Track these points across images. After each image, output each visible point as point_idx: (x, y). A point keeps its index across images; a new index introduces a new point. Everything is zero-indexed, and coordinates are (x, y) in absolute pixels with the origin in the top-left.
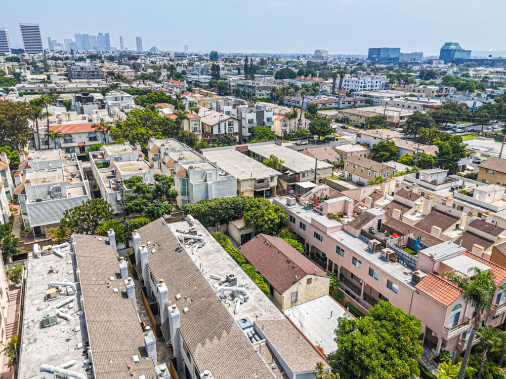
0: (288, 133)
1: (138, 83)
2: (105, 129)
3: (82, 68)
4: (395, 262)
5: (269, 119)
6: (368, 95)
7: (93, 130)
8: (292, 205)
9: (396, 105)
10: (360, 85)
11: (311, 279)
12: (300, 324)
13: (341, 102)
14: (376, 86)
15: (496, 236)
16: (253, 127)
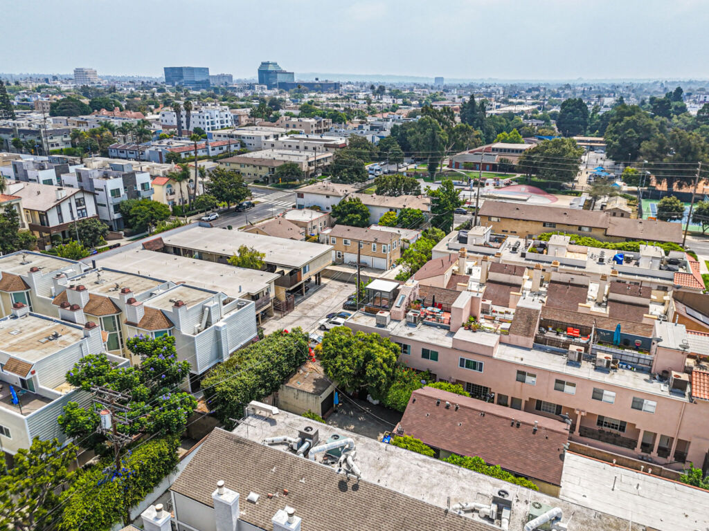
0: (178, 204)
4: (617, 369)
5: (143, 185)
6: (236, 135)
9: (288, 146)
10: (207, 121)
13: (210, 148)
16: (121, 203)
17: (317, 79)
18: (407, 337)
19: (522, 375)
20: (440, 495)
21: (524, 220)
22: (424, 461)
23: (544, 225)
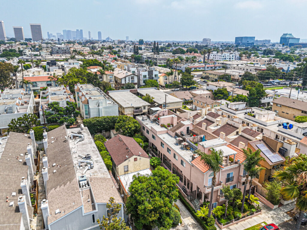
0: (168, 84)
1: (89, 56)
2: (56, 80)
3: (59, 48)
4: (188, 150)
5: (155, 75)
6: (225, 63)
7: (49, 80)
8: (145, 120)
9: (240, 68)
11: (137, 158)
12: (126, 184)
13: (206, 67)
14: (233, 58)
15: (254, 137)
16: (146, 80)
18: (145, 124)
19: (162, 144)
23: (302, 112)
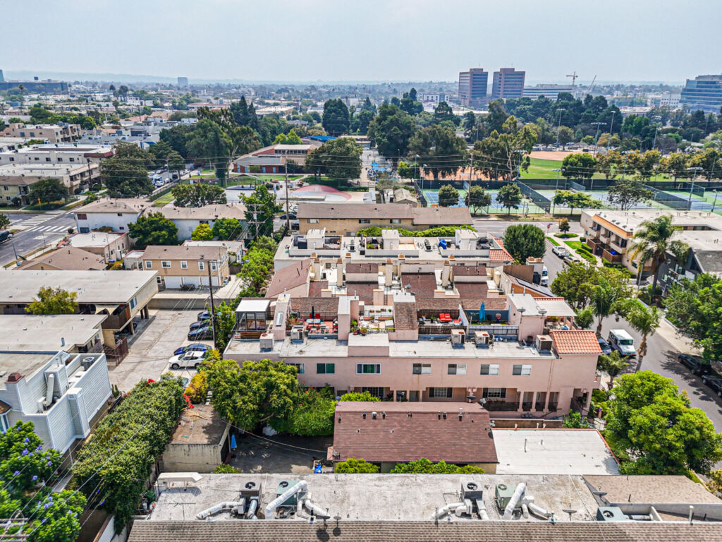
17: (36, 78)
18: (298, 355)
19: (417, 368)
20: (413, 508)
21: (341, 219)
22: (379, 479)
23: (360, 222)
